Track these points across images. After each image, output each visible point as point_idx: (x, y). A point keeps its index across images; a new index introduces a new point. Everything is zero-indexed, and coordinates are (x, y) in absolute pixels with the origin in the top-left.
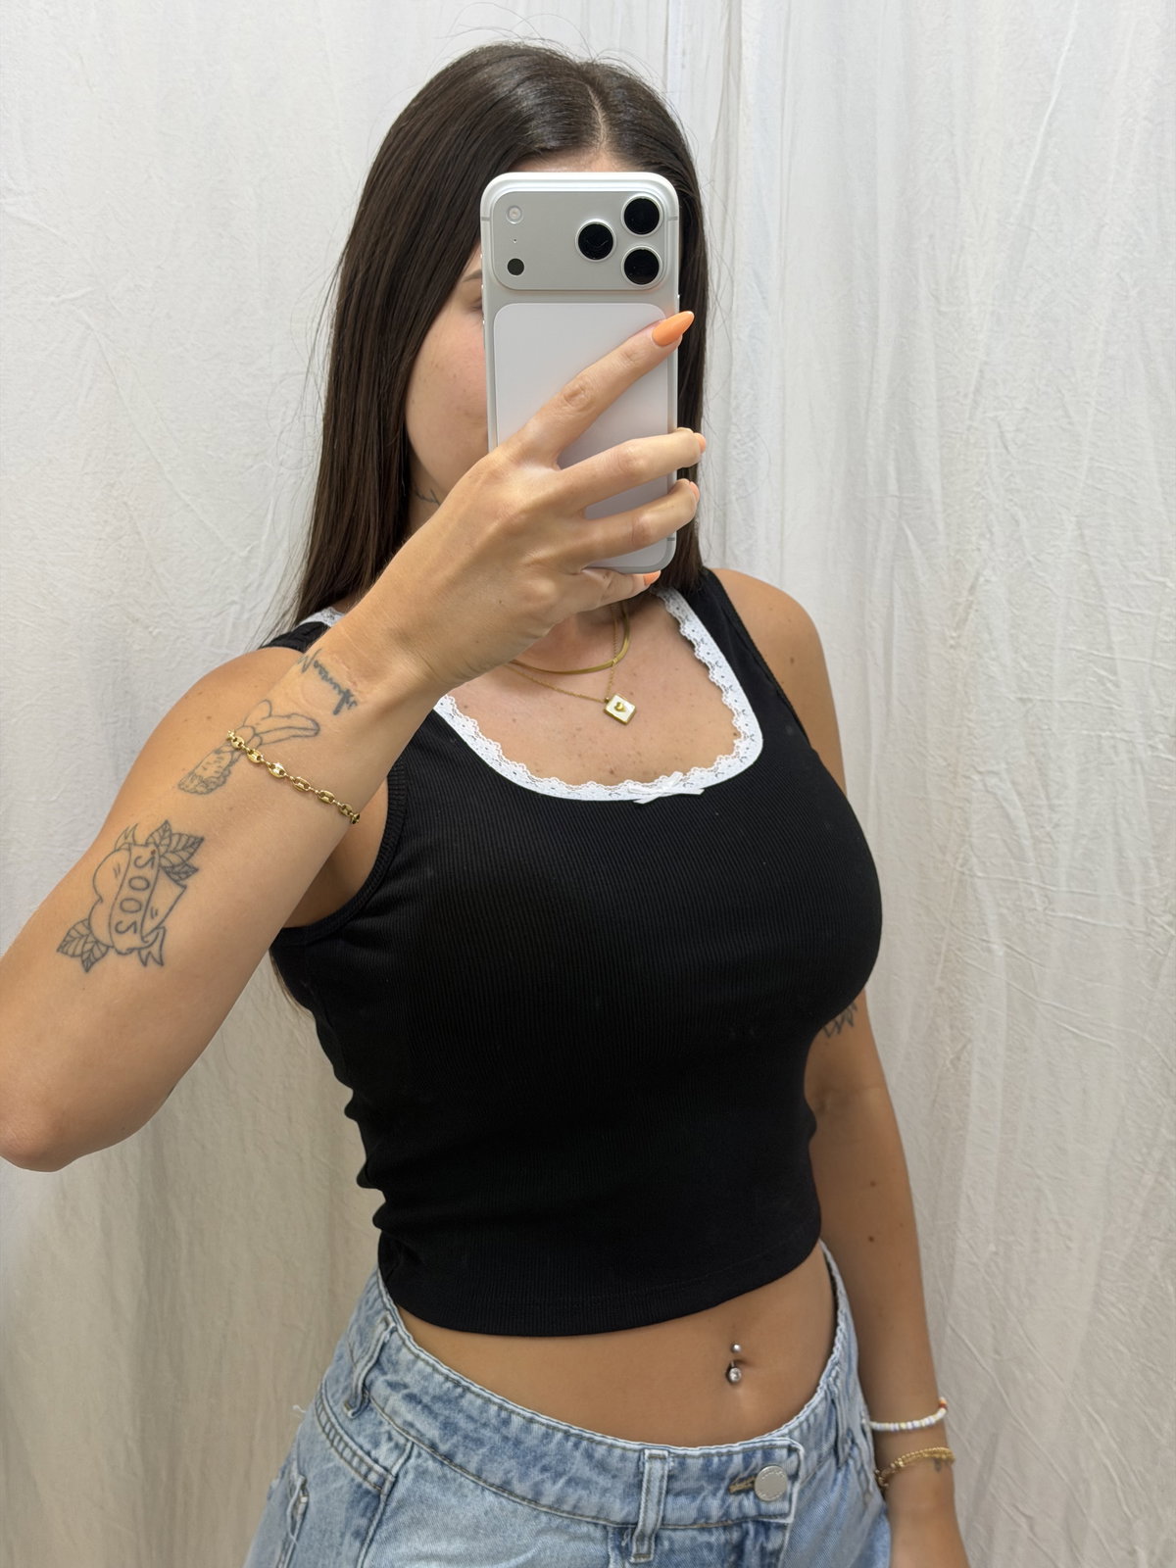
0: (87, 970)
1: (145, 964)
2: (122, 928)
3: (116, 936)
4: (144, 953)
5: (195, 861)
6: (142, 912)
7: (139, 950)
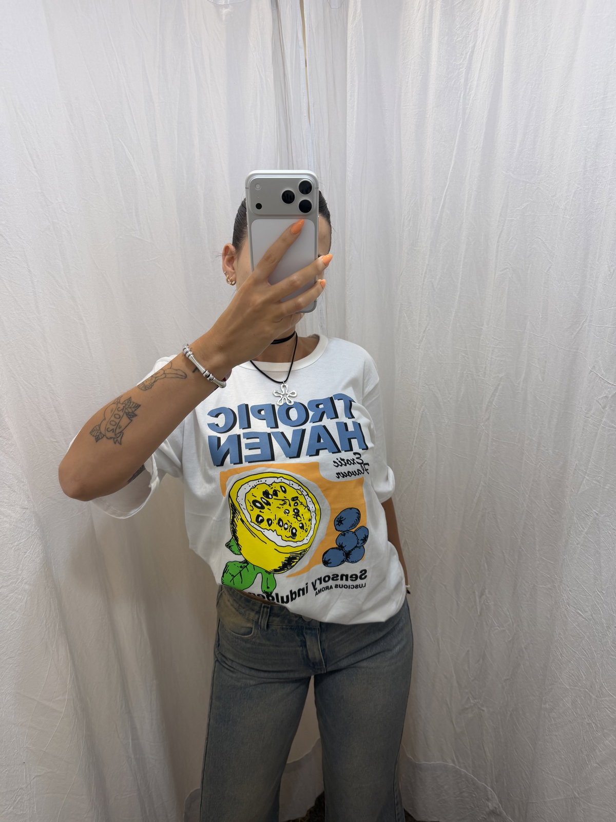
0: (97, 442)
1: (115, 443)
2: (109, 430)
3: (106, 432)
4: (115, 440)
5: (136, 412)
6: (116, 426)
7: (114, 438)
